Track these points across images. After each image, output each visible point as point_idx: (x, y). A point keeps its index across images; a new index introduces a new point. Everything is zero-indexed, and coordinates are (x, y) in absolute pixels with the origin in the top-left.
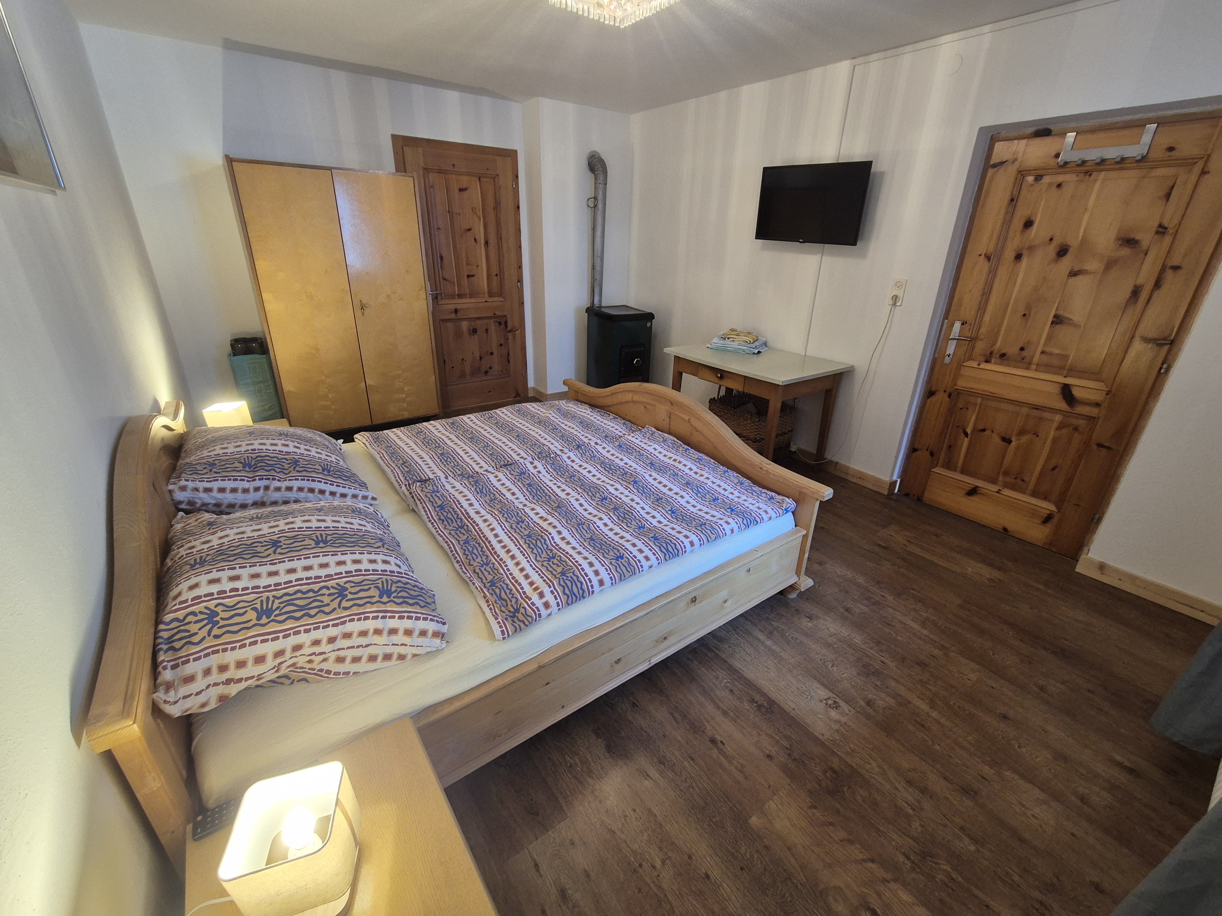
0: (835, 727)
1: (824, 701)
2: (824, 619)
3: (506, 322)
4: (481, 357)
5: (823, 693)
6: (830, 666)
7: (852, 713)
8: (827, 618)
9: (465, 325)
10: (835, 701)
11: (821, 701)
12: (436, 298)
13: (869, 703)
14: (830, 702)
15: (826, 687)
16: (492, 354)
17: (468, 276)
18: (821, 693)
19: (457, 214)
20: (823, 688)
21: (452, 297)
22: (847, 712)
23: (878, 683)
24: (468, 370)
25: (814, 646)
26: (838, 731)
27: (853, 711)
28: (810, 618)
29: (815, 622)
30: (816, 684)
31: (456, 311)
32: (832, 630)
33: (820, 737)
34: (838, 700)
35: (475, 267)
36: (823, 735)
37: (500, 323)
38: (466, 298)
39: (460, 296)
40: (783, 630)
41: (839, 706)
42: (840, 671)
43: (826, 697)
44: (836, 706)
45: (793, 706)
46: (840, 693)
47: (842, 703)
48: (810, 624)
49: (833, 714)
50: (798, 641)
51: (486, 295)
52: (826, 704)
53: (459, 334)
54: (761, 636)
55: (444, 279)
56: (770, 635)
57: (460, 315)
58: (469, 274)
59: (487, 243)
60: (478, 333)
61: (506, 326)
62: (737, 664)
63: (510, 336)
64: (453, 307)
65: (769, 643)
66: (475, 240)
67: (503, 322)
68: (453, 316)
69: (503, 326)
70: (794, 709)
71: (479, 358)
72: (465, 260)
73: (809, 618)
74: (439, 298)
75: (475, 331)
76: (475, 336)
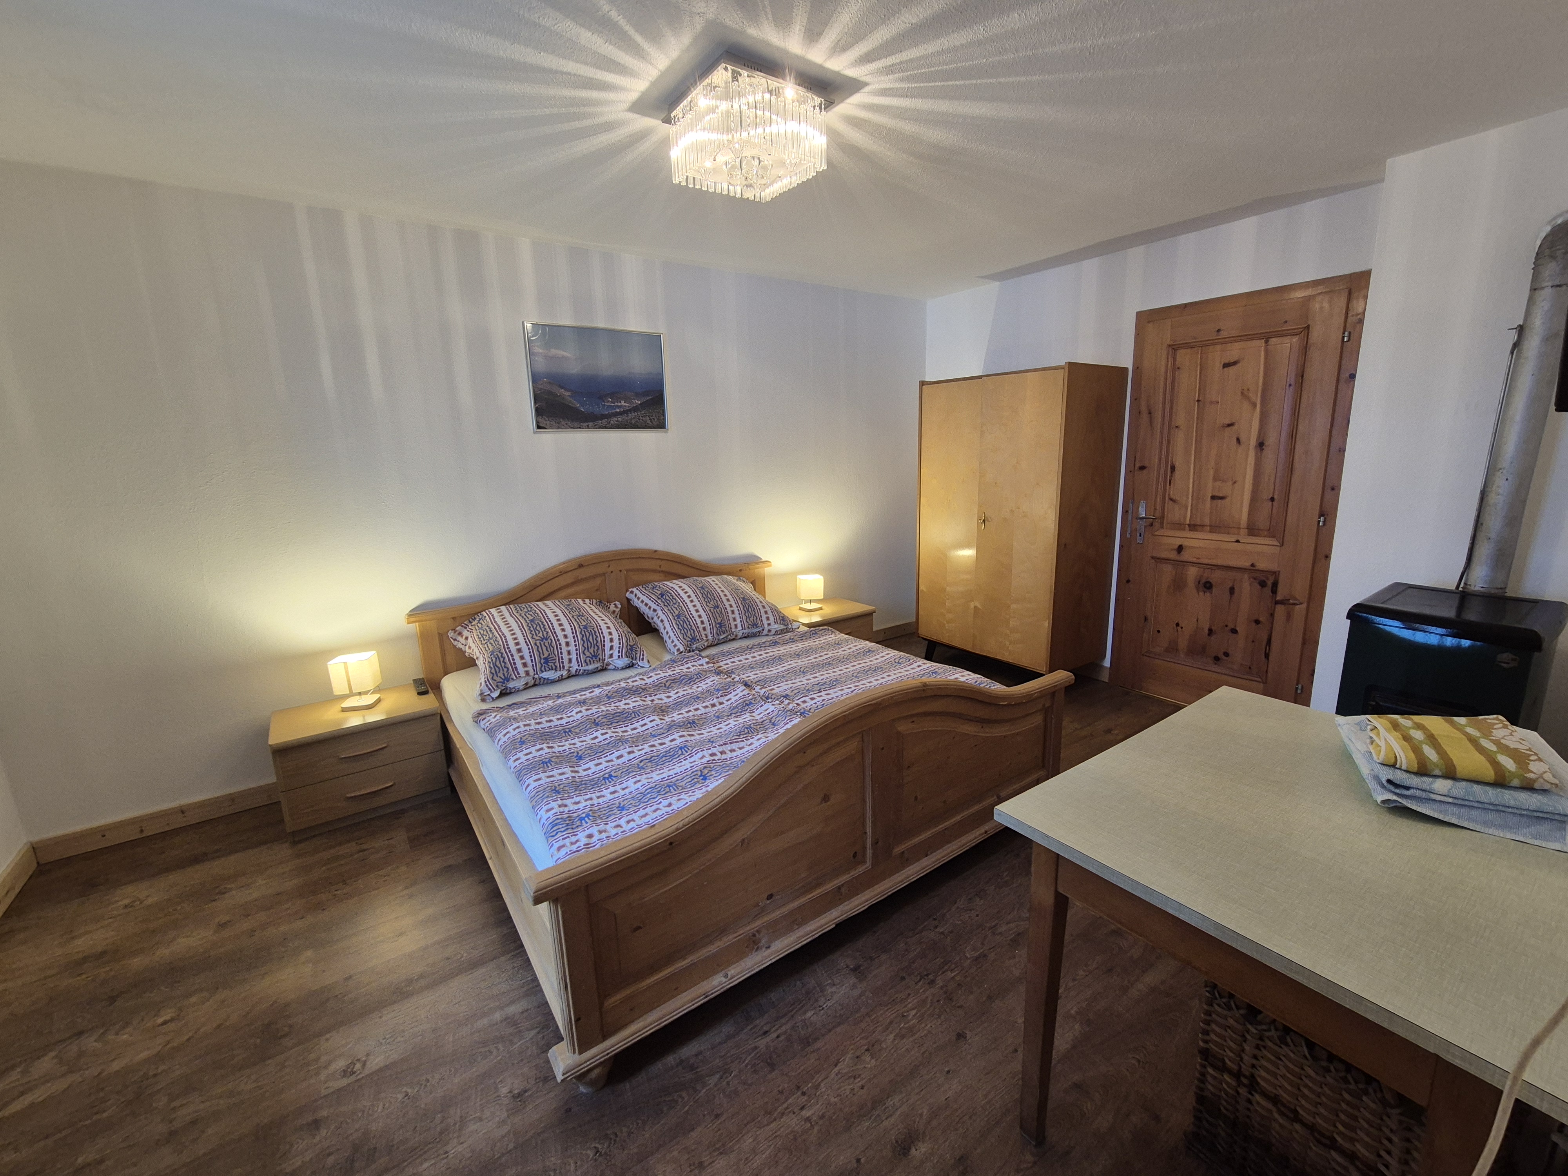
0: (324, 1059)
1: (364, 1059)
2: (503, 1122)
3: (1275, 585)
4: (1211, 632)
5: (376, 1062)
6: (409, 1091)
7: (323, 1091)
8: (505, 1129)
9: (1192, 572)
10: (355, 1073)
11: (368, 1055)
12: (1152, 525)
13: (316, 1124)
14: (358, 1066)
15: (381, 1070)
16: (1234, 631)
17: (1213, 498)
18: (378, 1059)
19: (1211, 402)
20: (382, 1064)
21: (1179, 526)
22: (331, 1084)
23: (331, 1160)
24: (1183, 644)
25: (456, 1081)
26: (317, 1059)
27: (324, 1092)
28: (519, 1097)
29: (505, 1101)
30: (394, 1057)
31: (1180, 549)
32: (472, 1127)
33: (328, 1036)
34: (353, 1078)
35: (1231, 483)
36: (327, 1040)
37: (1263, 584)
38: (1202, 531)
39: (1193, 527)
40: (512, 1043)
41: (344, 1076)
42: (391, 1103)
43: (368, 1063)
44: (347, 1072)
45: (384, 1018)
46: (359, 1087)
47: (345, 1082)
48: (504, 1091)
49: (341, 1064)
50: (480, 1058)
51: (1243, 532)
52: (358, 1060)
53: (1178, 585)
54: (513, 1010)
55: (1171, 499)
56: (510, 1021)
57: (1186, 556)
58: (1217, 494)
59: (1261, 445)
60: (1214, 589)
61: (1274, 591)
62: (482, 971)
63: (1280, 610)
64: (1178, 542)
65: (498, 1016)
66: (1238, 440)
67: (1269, 583)
68: (1173, 555)
69: (1268, 591)
70: (380, 1017)
71: (1207, 631)
72: (1211, 472)
73: (519, 1095)
74: (1157, 524)
75: (1208, 586)
76: (1208, 594)
